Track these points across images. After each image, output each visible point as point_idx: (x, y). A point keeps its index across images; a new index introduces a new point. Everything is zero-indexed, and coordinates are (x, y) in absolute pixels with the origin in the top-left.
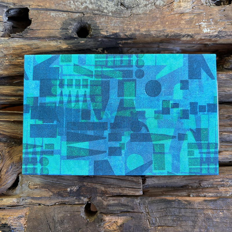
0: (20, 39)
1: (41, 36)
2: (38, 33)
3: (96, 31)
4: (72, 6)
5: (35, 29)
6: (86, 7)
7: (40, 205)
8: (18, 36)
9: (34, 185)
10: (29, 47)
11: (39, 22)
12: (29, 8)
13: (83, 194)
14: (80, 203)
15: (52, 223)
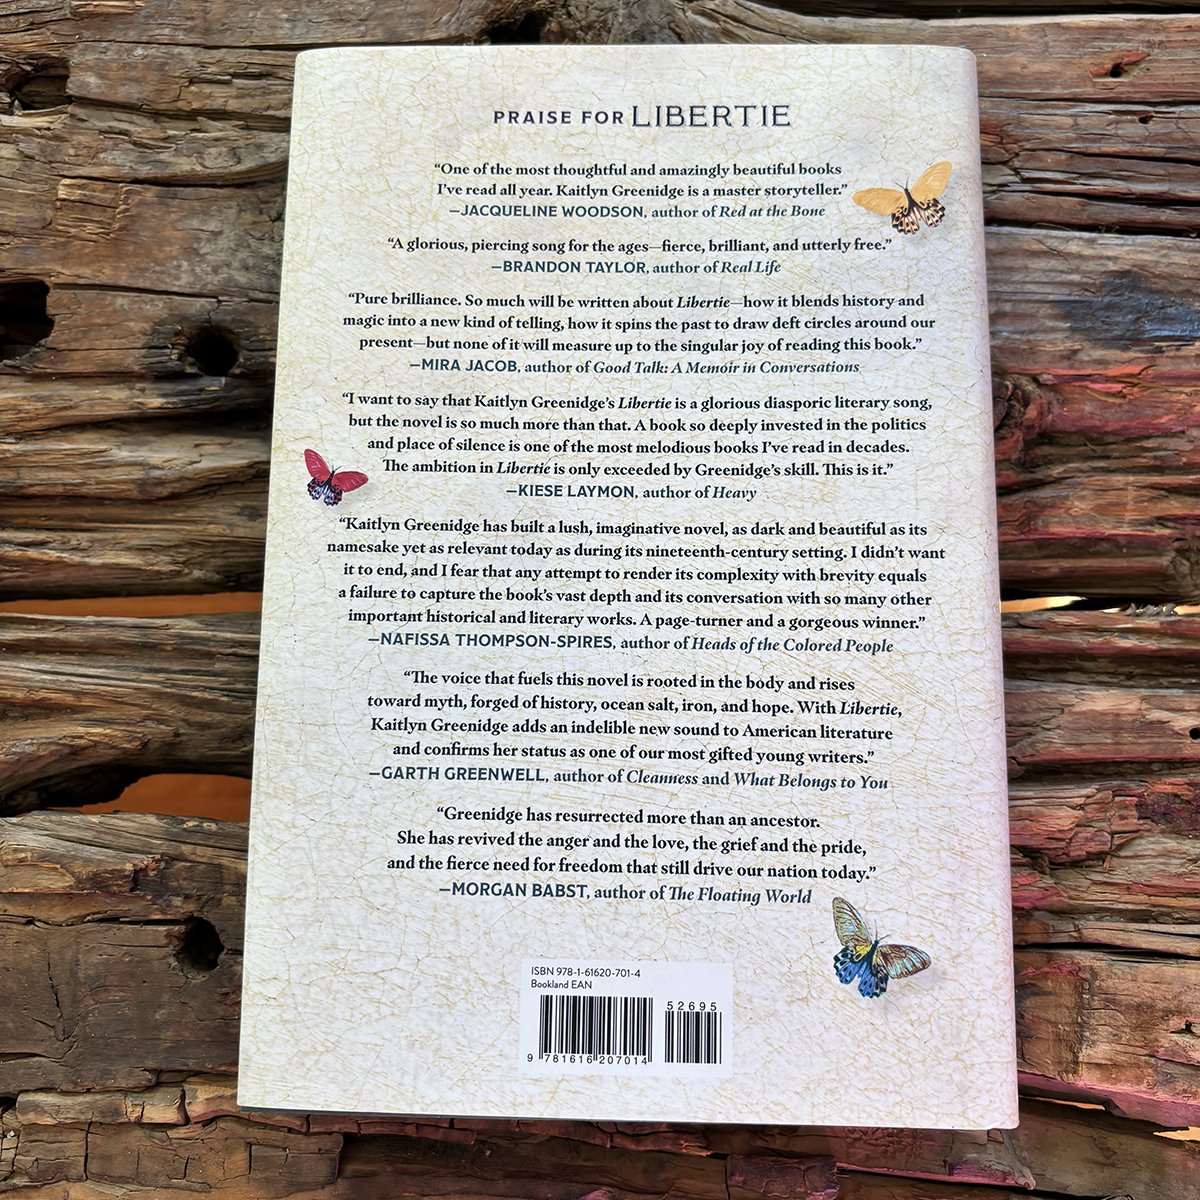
0: (14, 379)
1: (80, 368)
2: (74, 360)
3: (255, 354)
4: (184, 275)
5: (63, 346)
6: (230, 280)
7: (30, 921)
8: (10, 371)
9: (16, 851)
10: (40, 405)
11: (78, 327)
12: (48, 284)
13: (175, 884)
14: (169, 917)
15: (68, 984)
